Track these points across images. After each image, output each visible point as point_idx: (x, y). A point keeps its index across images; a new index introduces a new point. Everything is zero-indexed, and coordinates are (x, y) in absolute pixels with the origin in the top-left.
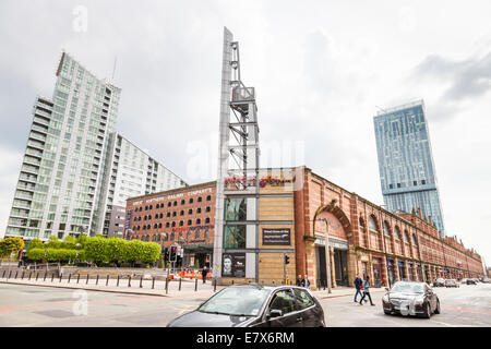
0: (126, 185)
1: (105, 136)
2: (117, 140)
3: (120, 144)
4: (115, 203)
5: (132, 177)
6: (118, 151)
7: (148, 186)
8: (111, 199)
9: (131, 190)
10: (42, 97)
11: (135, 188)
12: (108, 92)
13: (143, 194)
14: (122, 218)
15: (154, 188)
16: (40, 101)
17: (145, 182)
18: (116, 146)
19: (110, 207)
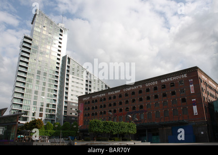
0: (74, 89)
1: (61, 58)
2: (67, 60)
3: (69, 63)
4: (69, 100)
5: (77, 83)
6: (68, 67)
7: (87, 89)
8: (66, 98)
9: (77, 92)
10: (26, 35)
11: (80, 90)
12: (61, 31)
13: (84, 94)
14: (74, 109)
15: (90, 90)
16: (25, 37)
17: (84, 87)
18: (67, 64)
19: (66, 102)
